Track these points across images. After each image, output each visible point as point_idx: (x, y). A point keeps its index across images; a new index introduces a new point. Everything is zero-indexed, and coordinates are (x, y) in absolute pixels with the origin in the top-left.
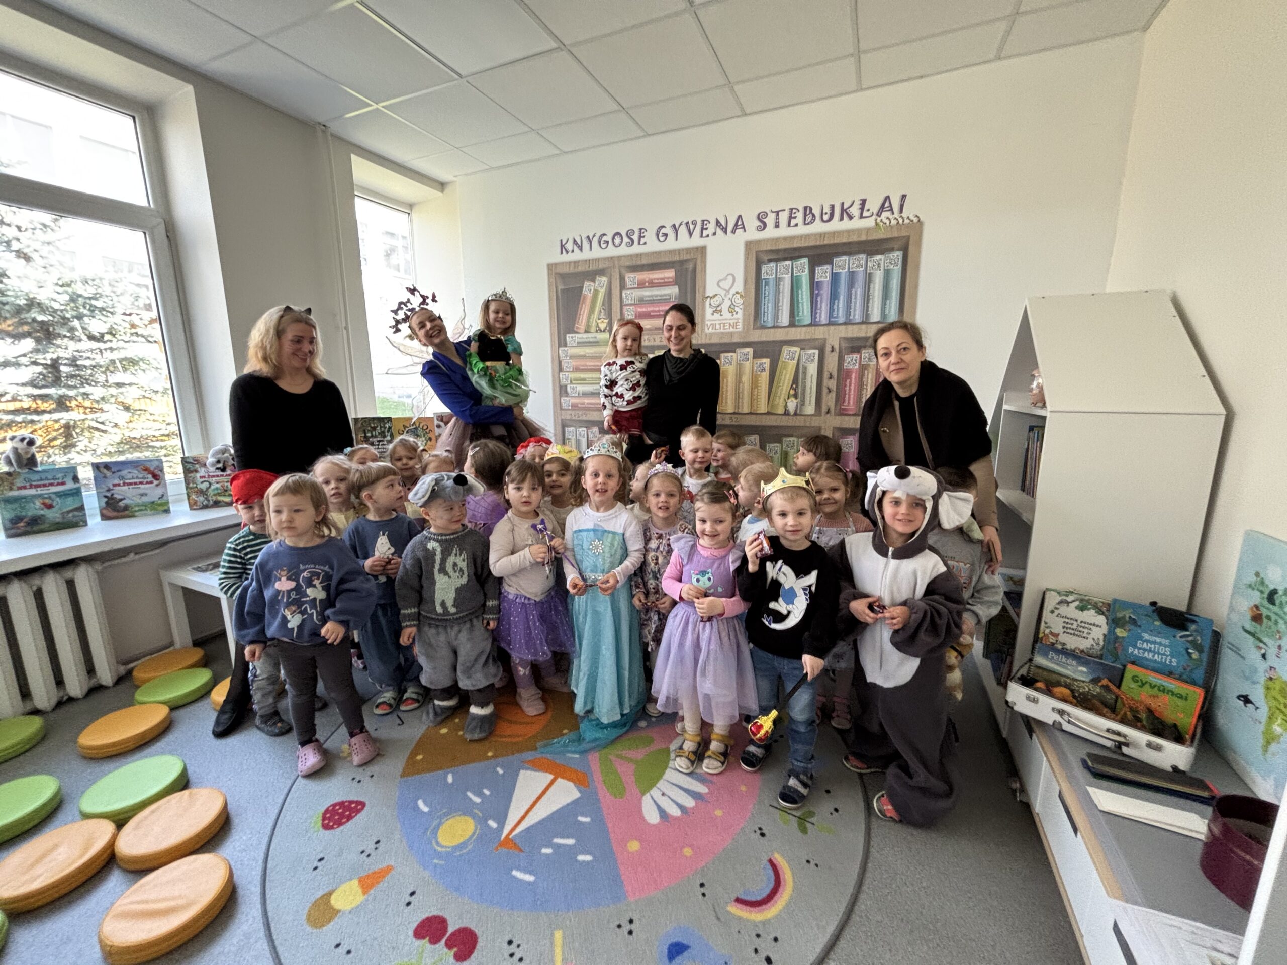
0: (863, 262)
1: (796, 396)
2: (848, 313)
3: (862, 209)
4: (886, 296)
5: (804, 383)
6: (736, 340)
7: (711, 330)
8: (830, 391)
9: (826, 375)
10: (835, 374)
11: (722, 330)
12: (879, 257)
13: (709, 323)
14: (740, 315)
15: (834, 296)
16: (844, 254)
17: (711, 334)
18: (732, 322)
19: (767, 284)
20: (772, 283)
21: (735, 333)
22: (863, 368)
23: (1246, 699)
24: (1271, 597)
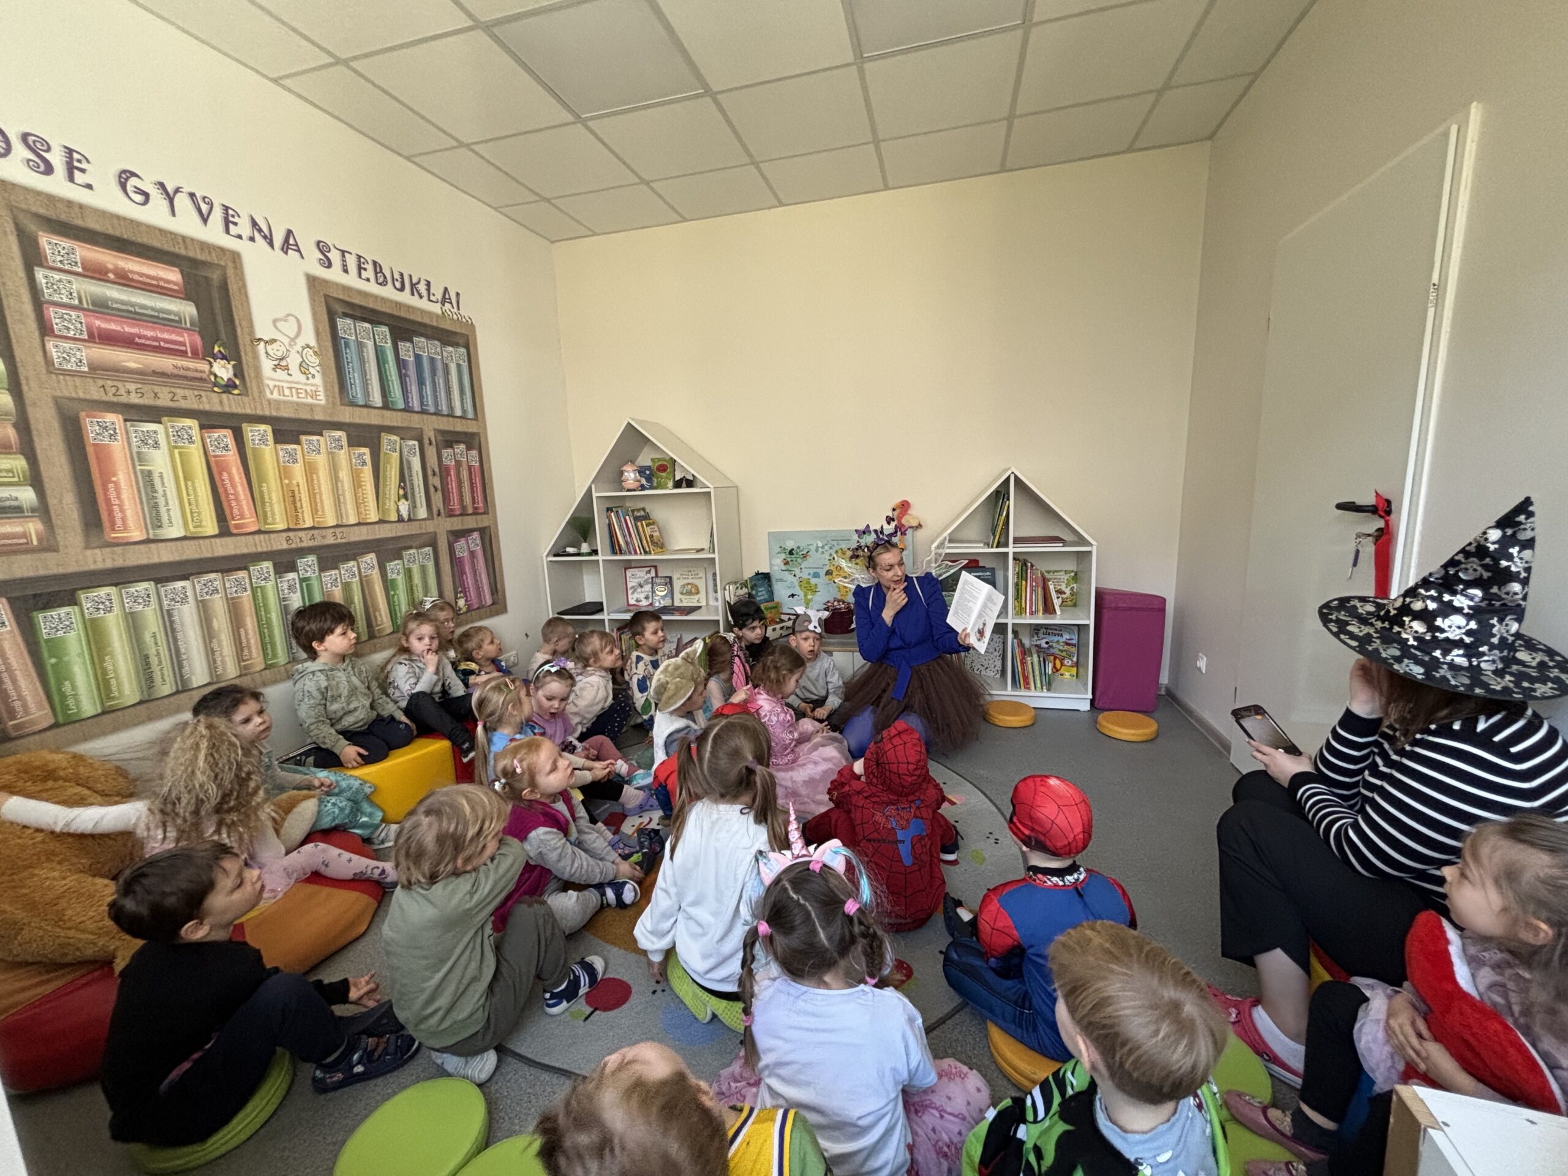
0: (439, 350)
1: (406, 497)
2: (436, 404)
3: (428, 290)
4: (462, 392)
5: (411, 481)
6: (319, 416)
7: (275, 396)
8: (436, 490)
9: (430, 473)
10: (437, 470)
11: (295, 399)
12: (450, 349)
13: (271, 384)
14: (318, 380)
15: (421, 383)
16: (422, 335)
17: (278, 402)
18: (309, 388)
19: (347, 345)
20: (352, 345)
21: (316, 406)
22: (458, 464)
23: (793, 596)
24: (791, 552)
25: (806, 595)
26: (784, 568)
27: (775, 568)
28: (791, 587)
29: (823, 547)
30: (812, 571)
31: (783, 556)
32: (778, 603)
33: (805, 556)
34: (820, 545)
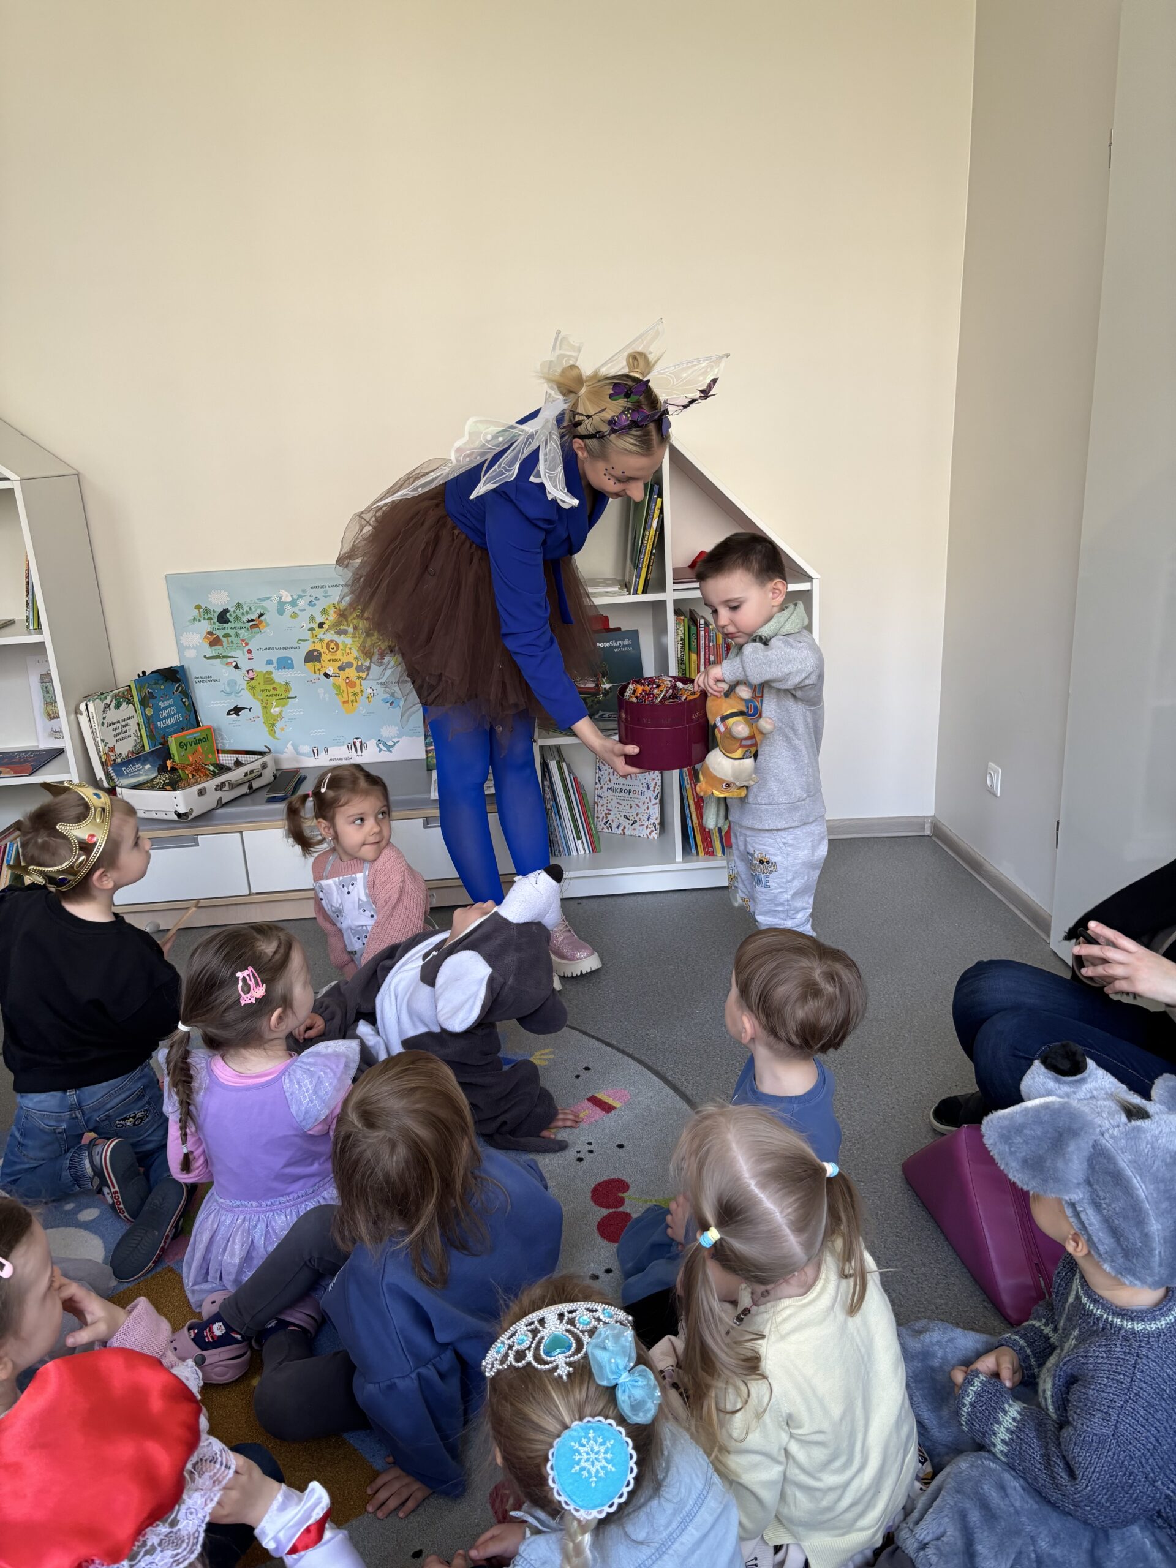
23: (237, 710)
24: (223, 617)
25: (266, 708)
26: (210, 652)
27: (190, 654)
28: (232, 689)
29: (294, 603)
30: (275, 656)
31: (205, 626)
32: (210, 728)
33: (255, 624)
34: (287, 597)
